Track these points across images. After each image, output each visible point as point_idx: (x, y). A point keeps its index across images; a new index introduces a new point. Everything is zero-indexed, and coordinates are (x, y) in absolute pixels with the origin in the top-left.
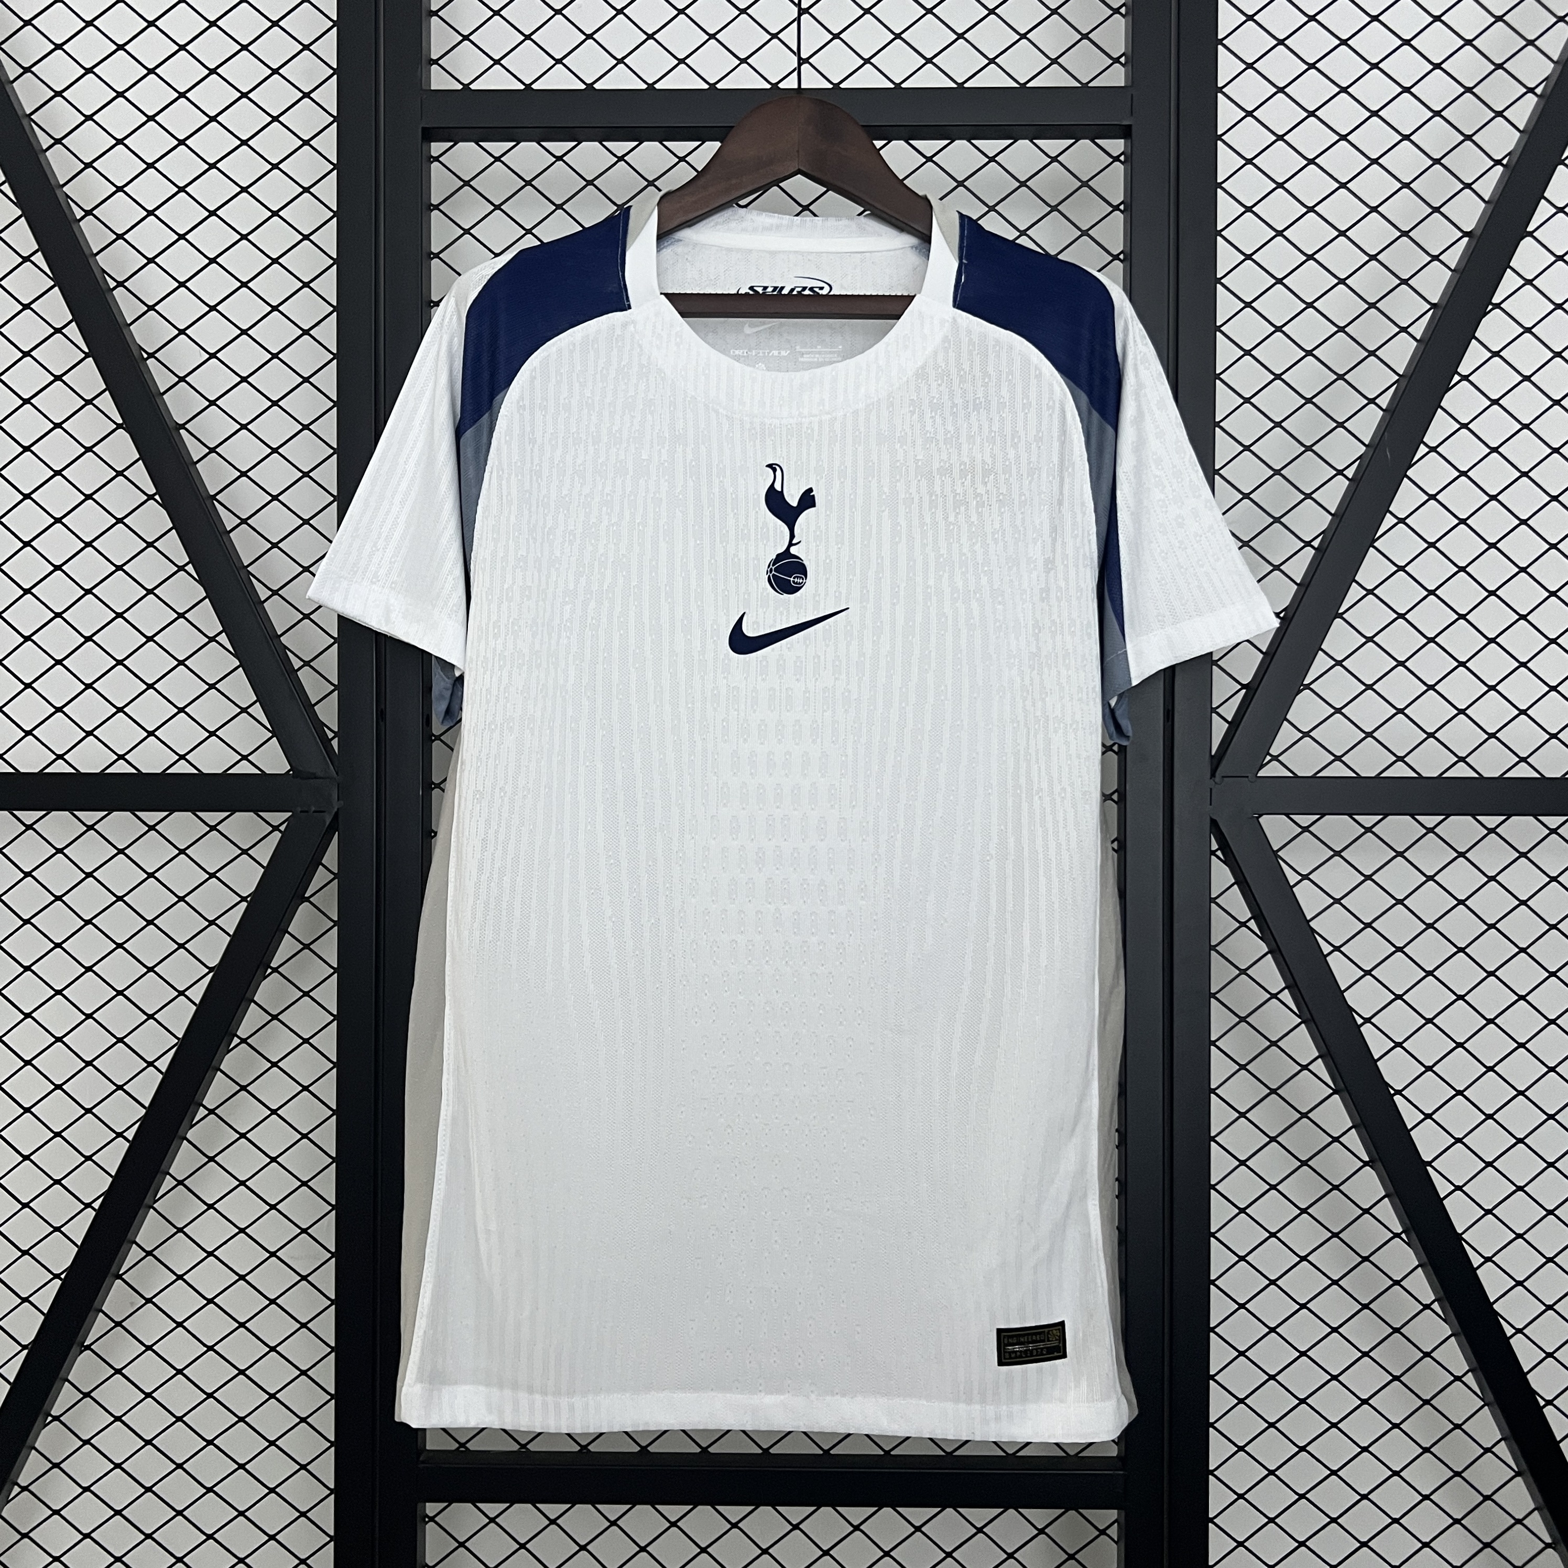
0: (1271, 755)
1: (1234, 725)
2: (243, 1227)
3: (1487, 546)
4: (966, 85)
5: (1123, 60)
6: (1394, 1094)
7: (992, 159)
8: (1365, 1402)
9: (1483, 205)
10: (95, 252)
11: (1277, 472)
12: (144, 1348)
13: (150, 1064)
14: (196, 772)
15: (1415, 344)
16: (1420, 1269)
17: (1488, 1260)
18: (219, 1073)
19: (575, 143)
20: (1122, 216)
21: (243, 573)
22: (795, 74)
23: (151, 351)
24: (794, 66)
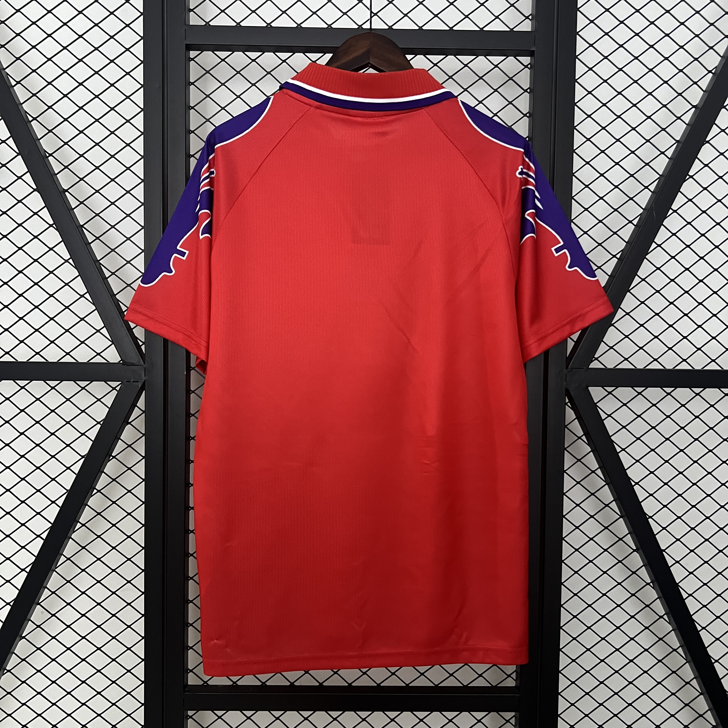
0: (595, 358)
1: (577, 343)
2: (99, 580)
3: (699, 258)
4: (454, 28)
5: (530, 17)
6: (649, 518)
7: (466, 65)
8: (631, 661)
9: (702, 92)
10: (21, 102)
11: (600, 221)
12: (51, 638)
13: (53, 502)
14: (75, 361)
15: (668, 160)
16: (658, 599)
17: (690, 595)
18: (87, 506)
19: (261, 53)
20: (528, 95)
21: (97, 264)
22: (369, 21)
23: (50, 153)
24: (369, 17)
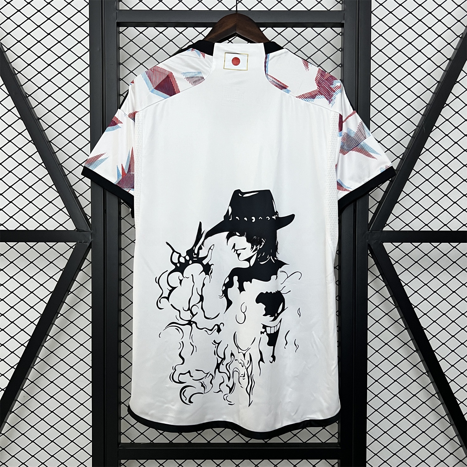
0: (386, 224)
1: (375, 214)
2: (62, 373)
3: (454, 158)
4: (291, 10)
5: (341, 2)
6: (424, 330)
7: (299, 34)
8: (414, 425)
9: (454, 50)
10: (11, 62)
11: (389, 134)
12: (31, 412)
13: (32, 322)
14: (46, 230)
15: (432, 94)
16: (431, 383)
17: (452, 380)
18: (54, 325)
19: (166, 28)
20: (340, 52)
21: (60, 166)
22: (236, 6)
23: (29, 94)
24: (236, 4)
